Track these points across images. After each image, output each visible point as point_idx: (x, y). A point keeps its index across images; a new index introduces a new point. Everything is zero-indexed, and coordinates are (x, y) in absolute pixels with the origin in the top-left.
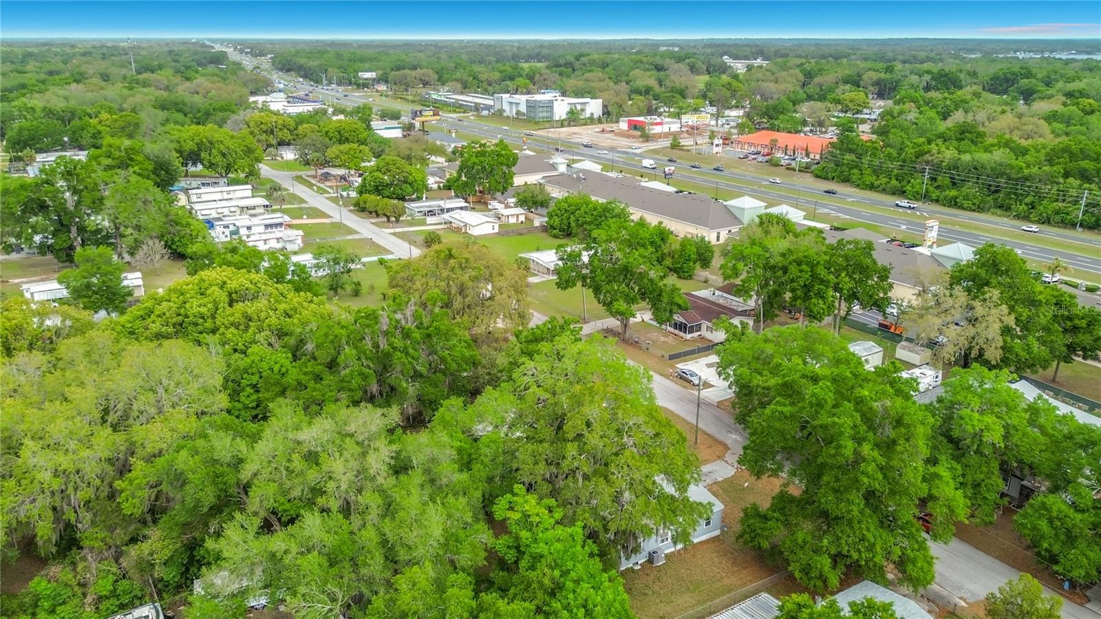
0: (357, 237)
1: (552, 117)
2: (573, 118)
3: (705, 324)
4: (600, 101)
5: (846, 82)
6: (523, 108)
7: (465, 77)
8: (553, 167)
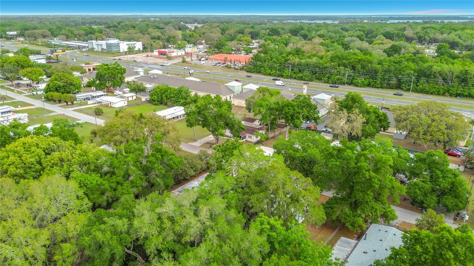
0: (55, 114)
1: (120, 50)
2: (131, 51)
3: (248, 135)
4: (141, 43)
5: (239, 33)
6: (105, 47)
7: (67, 33)
8: (137, 73)
